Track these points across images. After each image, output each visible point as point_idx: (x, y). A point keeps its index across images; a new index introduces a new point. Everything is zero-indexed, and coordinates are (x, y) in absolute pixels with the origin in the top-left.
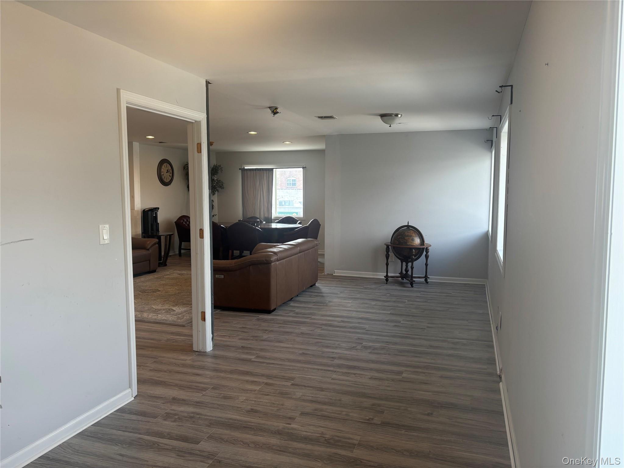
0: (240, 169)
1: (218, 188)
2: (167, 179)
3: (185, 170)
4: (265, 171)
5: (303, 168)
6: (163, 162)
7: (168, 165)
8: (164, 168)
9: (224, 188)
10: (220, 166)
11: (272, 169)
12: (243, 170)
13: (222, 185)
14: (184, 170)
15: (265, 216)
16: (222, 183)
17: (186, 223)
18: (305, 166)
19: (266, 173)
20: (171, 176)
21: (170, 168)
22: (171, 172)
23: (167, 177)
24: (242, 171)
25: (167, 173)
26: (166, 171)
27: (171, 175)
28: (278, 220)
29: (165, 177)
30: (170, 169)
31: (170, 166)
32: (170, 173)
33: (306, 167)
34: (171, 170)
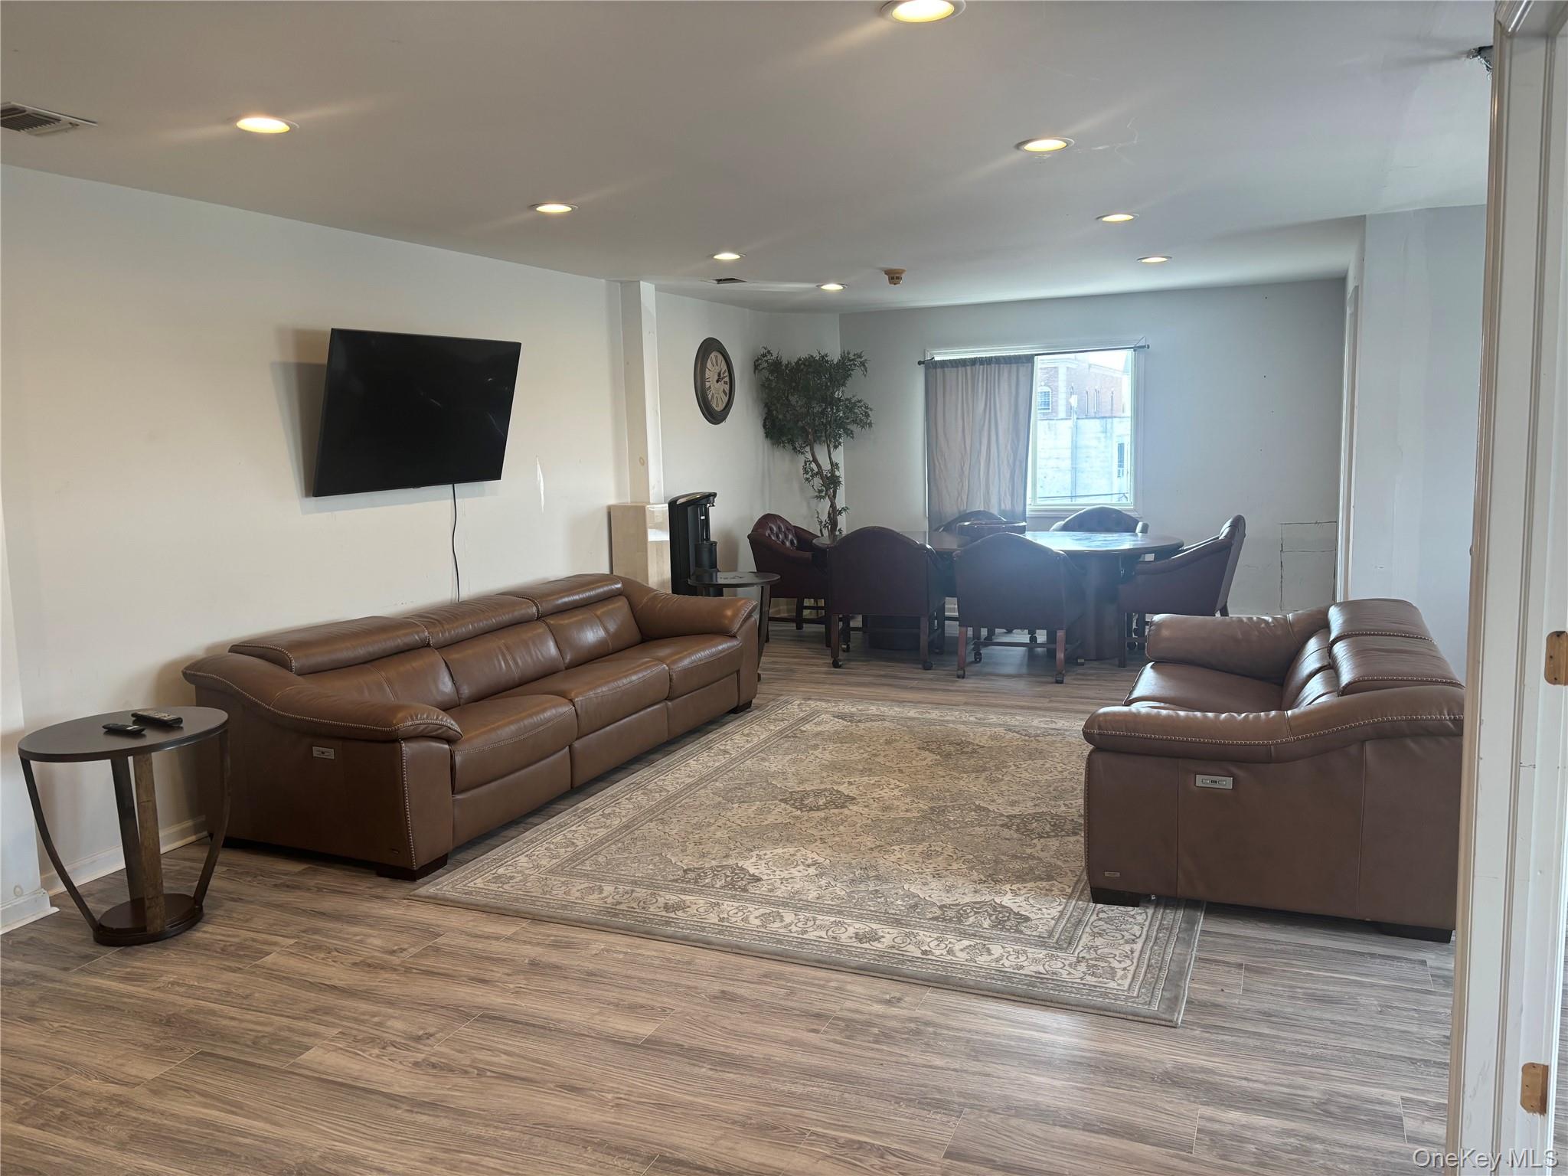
0: (920, 363)
1: (850, 427)
2: (718, 406)
3: (757, 371)
4: (1006, 363)
5: (1135, 349)
6: (709, 348)
7: (720, 357)
8: (714, 366)
9: (870, 425)
10: (860, 357)
11: (1029, 359)
12: (931, 366)
13: (867, 416)
14: (755, 372)
15: (1003, 507)
16: (867, 408)
17: (778, 536)
18: (1142, 343)
19: (1010, 372)
20: (728, 392)
21: (724, 368)
22: (727, 379)
23: (717, 393)
24: (927, 369)
25: (718, 381)
26: (716, 377)
27: (727, 387)
28: (1063, 518)
29: (713, 397)
30: (725, 371)
31: (724, 362)
32: (725, 383)
33: (1148, 347)
34: (727, 374)
